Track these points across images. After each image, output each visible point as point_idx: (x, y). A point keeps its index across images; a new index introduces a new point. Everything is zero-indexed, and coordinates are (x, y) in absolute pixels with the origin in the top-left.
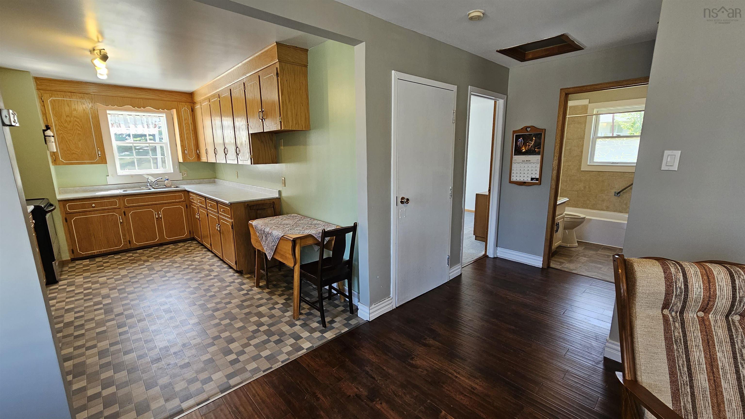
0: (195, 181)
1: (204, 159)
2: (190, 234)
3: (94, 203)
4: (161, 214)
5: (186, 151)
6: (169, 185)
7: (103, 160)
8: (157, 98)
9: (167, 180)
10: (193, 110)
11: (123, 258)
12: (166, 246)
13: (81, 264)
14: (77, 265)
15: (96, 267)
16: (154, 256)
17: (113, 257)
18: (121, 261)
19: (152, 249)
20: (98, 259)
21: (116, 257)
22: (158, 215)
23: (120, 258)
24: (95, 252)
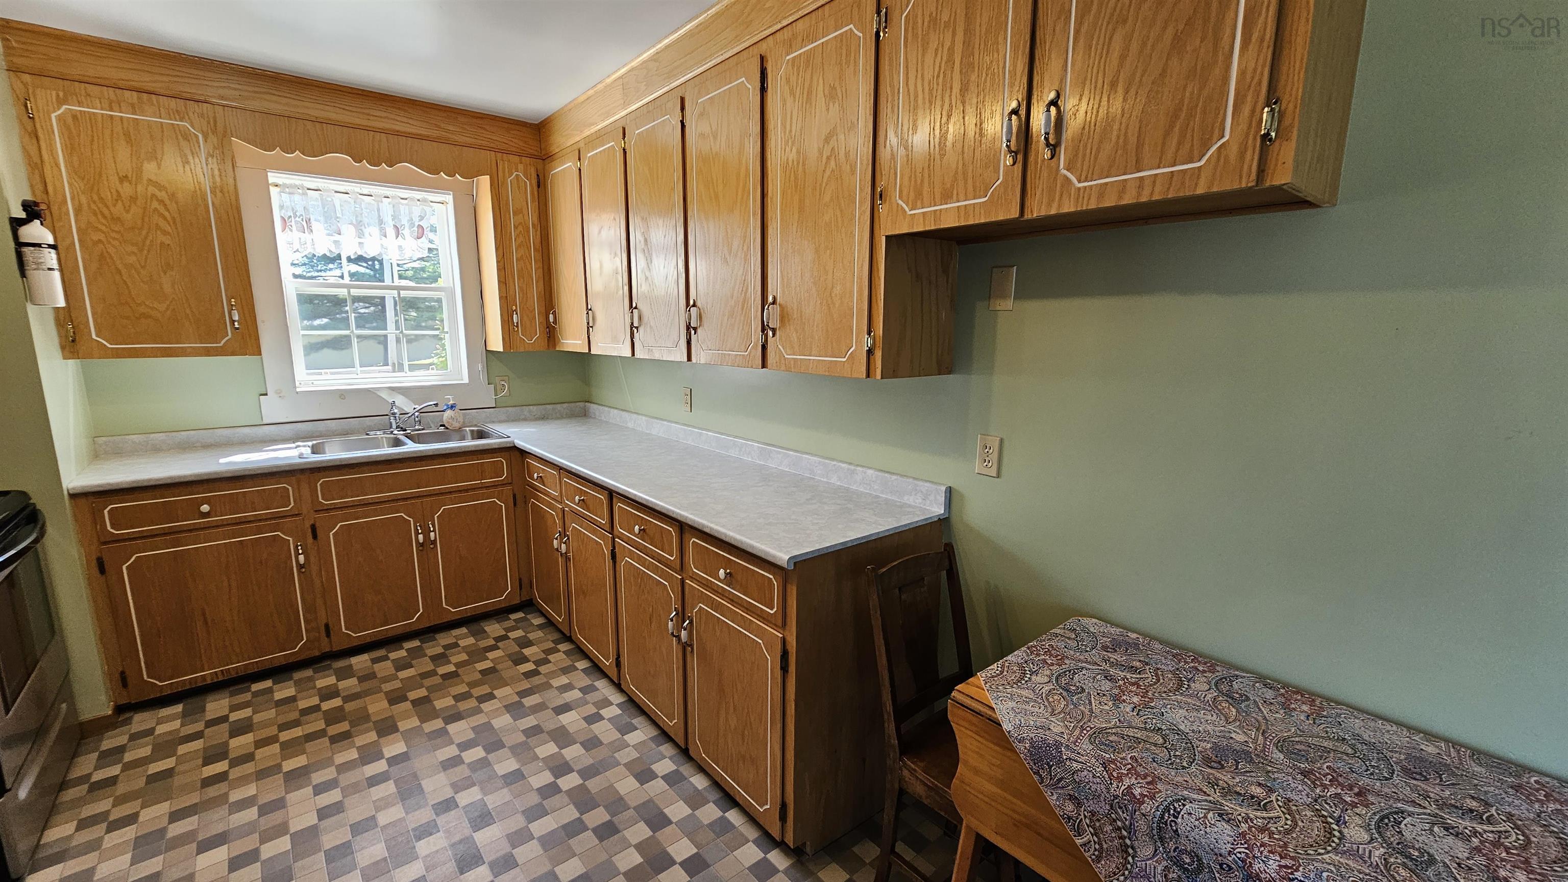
0: (530, 411)
2: (521, 589)
3: (207, 501)
4: (434, 531)
5: (515, 316)
6: (458, 427)
7: (247, 344)
9: (452, 407)
10: (541, 184)
11: (303, 704)
12: (444, 639)
13: (151, 731)
14: (134, 737)
15: (200, 761)
16: (413, 695)
17: (270, 691)
18: (296, 723)
19: (403, 653)
20: (216, 706)
21: (278, 696)
22: (426, 533)
23: (293, 699)
24: (208, 674)
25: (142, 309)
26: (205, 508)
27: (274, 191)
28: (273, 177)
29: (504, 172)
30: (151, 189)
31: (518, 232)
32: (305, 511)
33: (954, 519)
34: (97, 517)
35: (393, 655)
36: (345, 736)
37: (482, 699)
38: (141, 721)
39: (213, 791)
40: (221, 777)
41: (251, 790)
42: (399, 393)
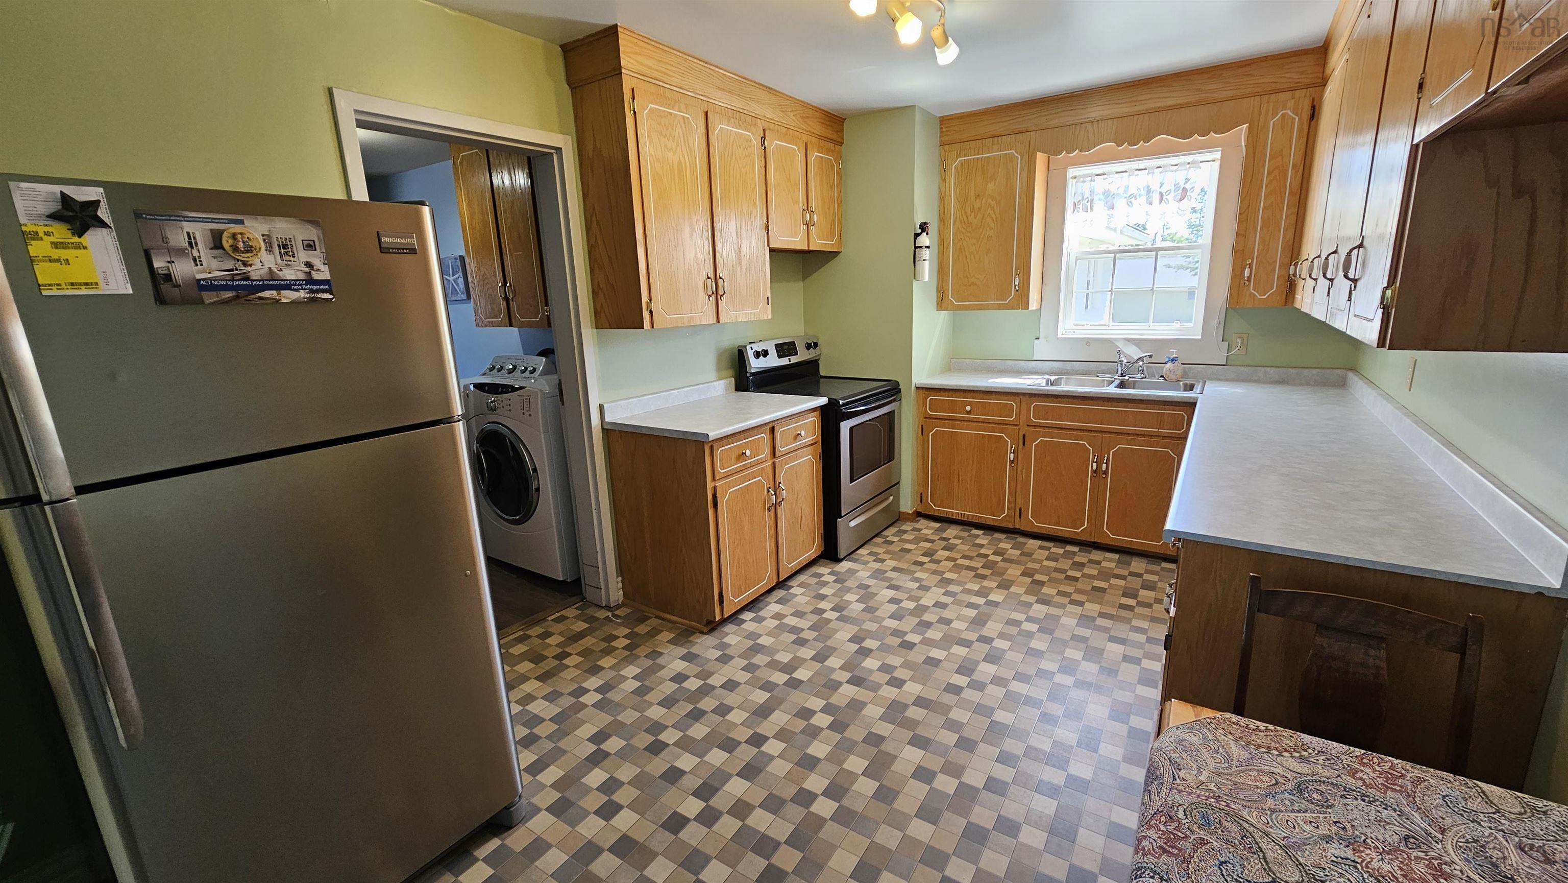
1: (1304, 304)
3: (970, 404)
4: (1107, 463)
5: (1247, 270)
6: (1171, 377)
9: (1173, 360)
10: (1314, 115)
11: (983, 551)
12: (1096, 555)
13: (918, 530)
14: (913, 529)
15: (922, 552)
16: (1037, 577)
17: (978, 536)
18: (970, 558)
19: (1061, 551)
20: (952, 532)
21: (978, 541)
22: (1100, 464)
23: (982, 546)
24: (954, 512)
25: (973, 280)
26: (968, 408)
27: (1071, 182)
28: (1073, 172)
29: (1267, 115)
30: (989, 201)
31: (1271, 177)
32: (1021, 423)
34: (925, 399)
35: (1054, 550)
36: (984, 577)
37: (1072, 602)
38: (923, 523)
39: (914, 568)
40: (923, 564)
41: (925, 576)
42: (1133, 344)
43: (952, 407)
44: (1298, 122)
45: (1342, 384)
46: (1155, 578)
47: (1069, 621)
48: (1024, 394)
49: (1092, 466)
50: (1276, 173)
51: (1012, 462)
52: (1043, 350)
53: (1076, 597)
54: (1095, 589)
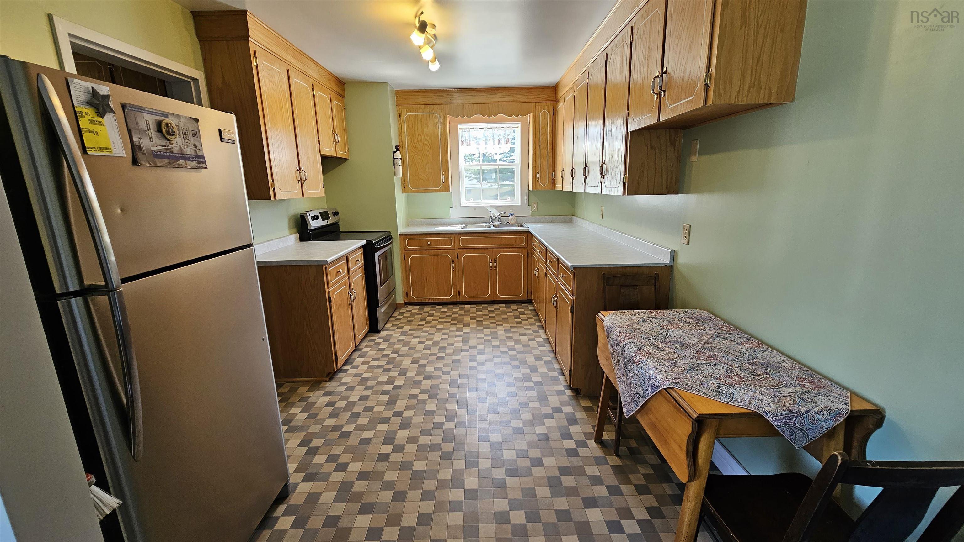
0: (545, 218)
1: (559, 187)
2: (528, 294)
3: (429, 240)
4: (496, 262)
5: (538, 175)
6: (513, 222)
7: (446, 188)
8: (512, 100)
9: (512, 214)
10: (554, 113)
11: (447, 314)
12: (496, 306)
13: (411, 311)
14: (407, 311)
15: (419, 320)
16: (478, 319)
17: (441, 308)
18: (444, 318)
19: (481, 307)
20: (427, 309)
21: (442, 310)
22: (493, 263)
23: (446, 312)
24: (426, 299)
25: (420, 177)
26: (429, 243)
27: (460, 131)
28: (460, 126)
29: (538, 111)
30: (426, 137)
31: (542, 137)
32: (456, 249)
33: (675, 268)
34: (405, 240)
35: (477, 307)
36: (455, 324)
37: (498, 325)
38: (410, 308)
39: (420, 327)
40: (423, 325)
41: (428, 329)
42: (495, 208)
43: (420, 243)
44: (549, 115)
45: (571, 221)
46: (523, 310)
47: (501, 332)
48: (456, 233)
49: (490, 265)
50: (544, 135)
51: (453, 268)
52: (454, 213)
53: (498, 323)
54: (503, 318)
